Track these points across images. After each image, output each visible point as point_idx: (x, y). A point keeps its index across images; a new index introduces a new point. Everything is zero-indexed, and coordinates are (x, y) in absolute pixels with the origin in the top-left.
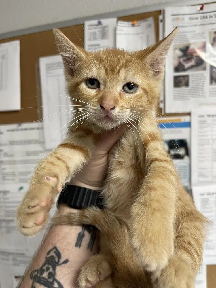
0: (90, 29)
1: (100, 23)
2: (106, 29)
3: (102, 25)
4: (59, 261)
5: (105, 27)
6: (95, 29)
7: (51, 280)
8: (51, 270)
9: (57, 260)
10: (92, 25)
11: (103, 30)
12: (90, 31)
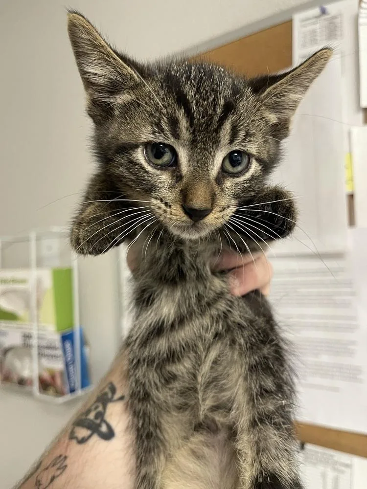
0: (304, 26)
1: (324, 12)
2: (337, 21)
3: (328, 14)
4: (112, 397)
5: (335, 17)
6: (314, 24)
7: (98, 421)
8: (100, 409)
9: (110, 395)
10: (308, 19)
11: (330, 23)
12: (304, 29)
